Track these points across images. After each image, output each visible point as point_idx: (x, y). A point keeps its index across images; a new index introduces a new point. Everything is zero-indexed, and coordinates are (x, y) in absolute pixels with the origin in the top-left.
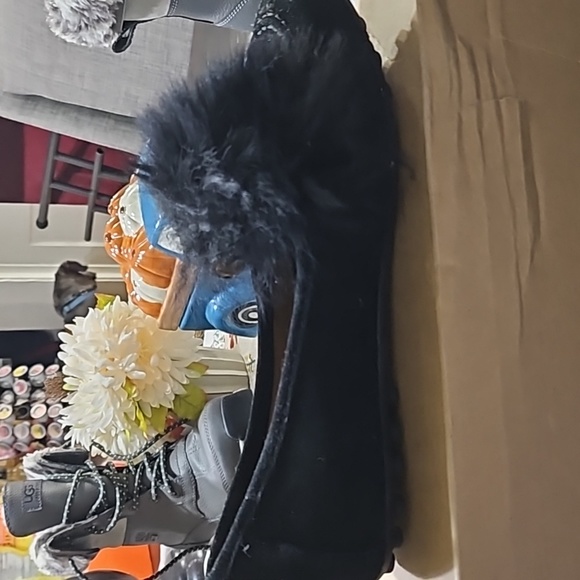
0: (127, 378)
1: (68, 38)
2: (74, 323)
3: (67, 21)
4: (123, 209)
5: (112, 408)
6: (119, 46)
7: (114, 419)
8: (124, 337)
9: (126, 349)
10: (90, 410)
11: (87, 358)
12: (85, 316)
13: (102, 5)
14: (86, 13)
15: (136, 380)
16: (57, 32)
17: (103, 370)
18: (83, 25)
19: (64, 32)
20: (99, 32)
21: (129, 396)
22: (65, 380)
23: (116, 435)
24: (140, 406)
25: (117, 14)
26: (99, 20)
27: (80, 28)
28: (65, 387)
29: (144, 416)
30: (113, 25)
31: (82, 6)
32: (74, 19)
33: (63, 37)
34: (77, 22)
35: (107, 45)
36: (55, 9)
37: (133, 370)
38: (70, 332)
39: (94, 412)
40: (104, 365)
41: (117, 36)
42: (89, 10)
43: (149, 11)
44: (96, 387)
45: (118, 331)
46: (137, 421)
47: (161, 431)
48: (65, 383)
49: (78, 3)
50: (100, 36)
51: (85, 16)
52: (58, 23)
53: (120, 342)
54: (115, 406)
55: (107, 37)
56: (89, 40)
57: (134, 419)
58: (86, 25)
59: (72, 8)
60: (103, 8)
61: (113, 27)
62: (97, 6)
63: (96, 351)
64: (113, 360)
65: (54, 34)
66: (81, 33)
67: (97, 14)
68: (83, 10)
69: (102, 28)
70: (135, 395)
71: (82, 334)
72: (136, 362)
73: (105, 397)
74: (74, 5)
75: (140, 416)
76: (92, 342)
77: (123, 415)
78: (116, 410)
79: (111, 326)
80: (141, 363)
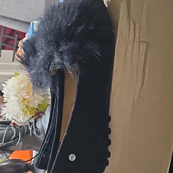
0: (23, 98)
2: (7, 81)
5: (18, 107)
7: (19, 111)
8: (23, 85)
9: (23, 89)
10: (11, 108)
11: (11, 91)
12: (10, 79)
15: (27, 99)
17: (16, 95)
21: (24, 104)
22: (4, 98)
23: (20, 116)
24: (27, 107)
28: (4, 101)
29: (29, 110)
37: (25, 96)
38: (6, 84)
39: (13, 108)
40: (16, 94)
44: (13, 100)
45: (21, 83)
46: (26, 111)
47: (34, 115)
53: (21, 87)
54: (19, 107)
57: (25, 111)
63: (14, 89)
64: (19, 92)
70: (26, 103)
71: (9, 84)
72: (26, 93)
73: (16, 104)
75: (27, 110)
76: (13, 87)
77: (22, 110)
78: (20, 108)
79: (19, 82)
80: (28, 94)
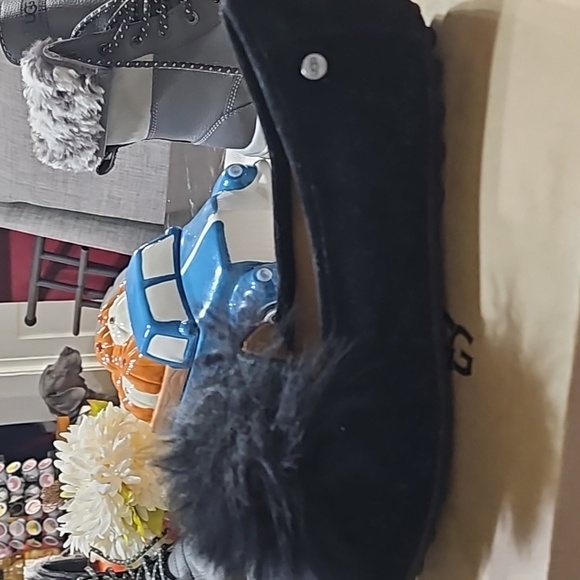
0: (123, 484)
1: (55, 165)
2: (69, 431)
3: (53, 151)
4: (112, 320)
5: (109, 514)
6: (103, 169)
7: (112, 525)
8: (118, 442)
9: (121, 455)
10: (88, 517)
11: (83, 466)
12: (79, 424)
13: (85, 135)
14: (70, 143)
15: (132, 485)
16: (44, 160)
17: (99, 477)
18: (68, 153)
19: (50, 161)
20: (84, 159)
21: (126, 501)
22: (62, 488)
23: (115, 540)
24: (136, 510)
25: (100, 142)
26: (83, 149)
27: (65, 156)
28: (62, 495)
29: (141, 519)
30: (97, 151)
31: (66, 137)
32: (60, 149)
33: (50, 164)
34: (62, 151)
35: (91, 169)
36: (42, 141)
37: (129, 475)
38: (65, 440)
39: (92, 519)
40: (100, 472)
41: (100, 159)
42: (73, 140)
43: (129, 135)
44: (93, 494)
45: (112, 437)
46: (135, 525)
47: (159, 533)
48: (62, 491)
49: (63, 134)
50: (85, 162)
51: (69, 145)
52: (45, 153)
53: (114, 448)
54: (112, 512)
55: (91, 162)
56: (74, 167)
57: (131, 523)
58: (71, 154)
59: (57, 139)
60: (87, 138)
61: (97, 153)
62: (81, 136)
63: (91, 459)
64: (108, 466)
65: (41, 162)
66: (67, 161)
67: (80, 143)
68: (68, 140)
69: (87, 155)
70: (131, 501)
71: (76, 442)
72: (131, 467)
73: (101, 503)
74: (59, 137)
75: (137, 520)
76: (88, 449)
77: (120, 520)
78: (113, 516)
79: (105, 432)
80: (136, 468)
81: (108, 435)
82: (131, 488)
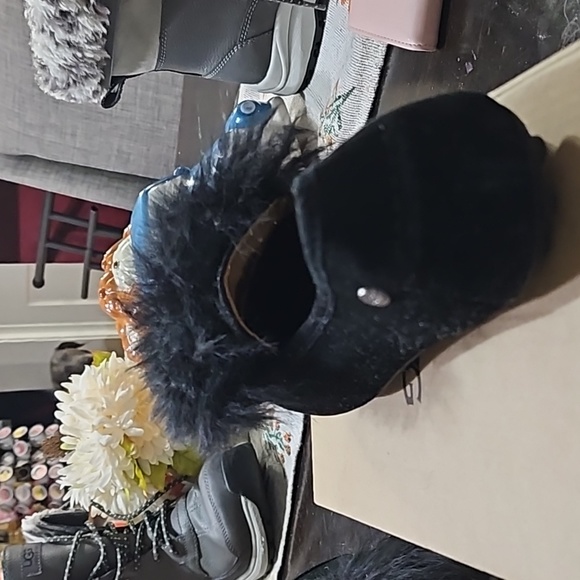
0: (125, 435)
1: (57, 96)
2: (70, 381)
3: (55, 78)
4: (116, 264)
5: (110, 467)
6: (109, 101)
7: (113, 478)
8: (120, 393)
9: (124, 404)
10: (88, 469)
11: (83, 416)
12: (81, 373)
13: (90, 61)
14: (74, 70)
15: (135, 437)
16: (46, 90)
17: (100, 428)
18: (71, 82)
19: (53, 90)
20: (88, 88)
21: (127, 454)
22: (63, 439)
23: (116, 494)
24: (138, 463)
25: (105, 70)
26: (87, 77)
27: (69, 85)
28: (62, 447)
29: (144, 474)
30: (102, 80)
31: (70, 62)
32: (62, 76)
33: (52, 94)
34: (65, 78)
35: (96, 101)
36: (44, 67)
37: (131, 427)
38: (66, 390)
39: (92, 471)
40: (101, 422)
41: (106, 92)
42: (77, 67)
43: (137, 66)
44: (93, 445)
45: (114, 387)
46: (137, 479)
47: (161, 488)
48: (62, 443)
49: (65, 60)
50: (88, 93)
51: (72, 72)
52: (47, 81)
53: (117, 399)
54: (113, 465)
55: (96, 93)
56: (77, 97)
57: (133, 477)
58: (74, 82)
59: (60, 66)
60: (91, 64)
61: (101, 83)
62: (85, 62)
63: (93, 409)
64: (111, 417)
65: (43, 92)
66: (70, 90)
67: (85, 70)
68: (71, 66)
69: (91, 84)
70: (134, 453)
71: (77, 392)
72: (134, 419)
73: (102, 455)
74: (62, 62)
75: (139, 474)
76: (89, 399)
77: (122, 473)
78: (114, 469)
79: (108, 382)
80: (138, 419)
81: (110, 385)
82: (133, 440)
